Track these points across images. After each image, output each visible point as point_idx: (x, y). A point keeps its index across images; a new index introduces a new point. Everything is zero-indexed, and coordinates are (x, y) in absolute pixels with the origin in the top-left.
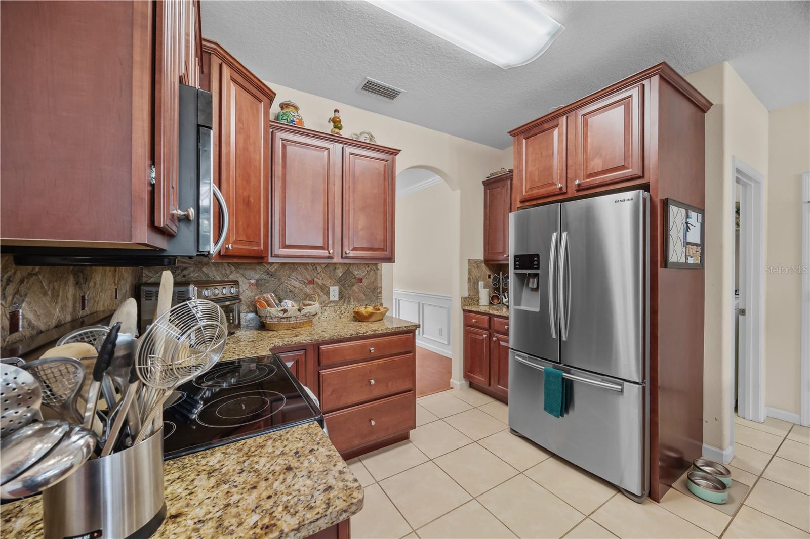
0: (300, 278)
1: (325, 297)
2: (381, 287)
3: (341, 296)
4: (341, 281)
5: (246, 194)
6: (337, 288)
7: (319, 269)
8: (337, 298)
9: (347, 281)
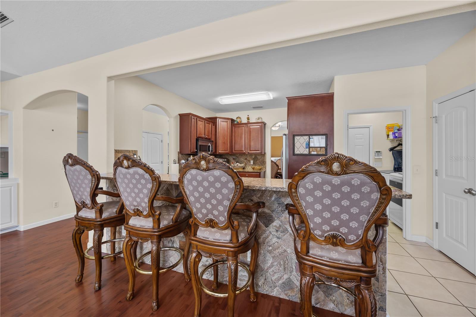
0: (243, 158)
1: (249, 163)
2: (266, 161)
3: (254, 163)
4: (254, 159)
5: (224, 141)
6: (252, 161)
7: (248, 156)
8: (252, 164)
9: (255, 160)
